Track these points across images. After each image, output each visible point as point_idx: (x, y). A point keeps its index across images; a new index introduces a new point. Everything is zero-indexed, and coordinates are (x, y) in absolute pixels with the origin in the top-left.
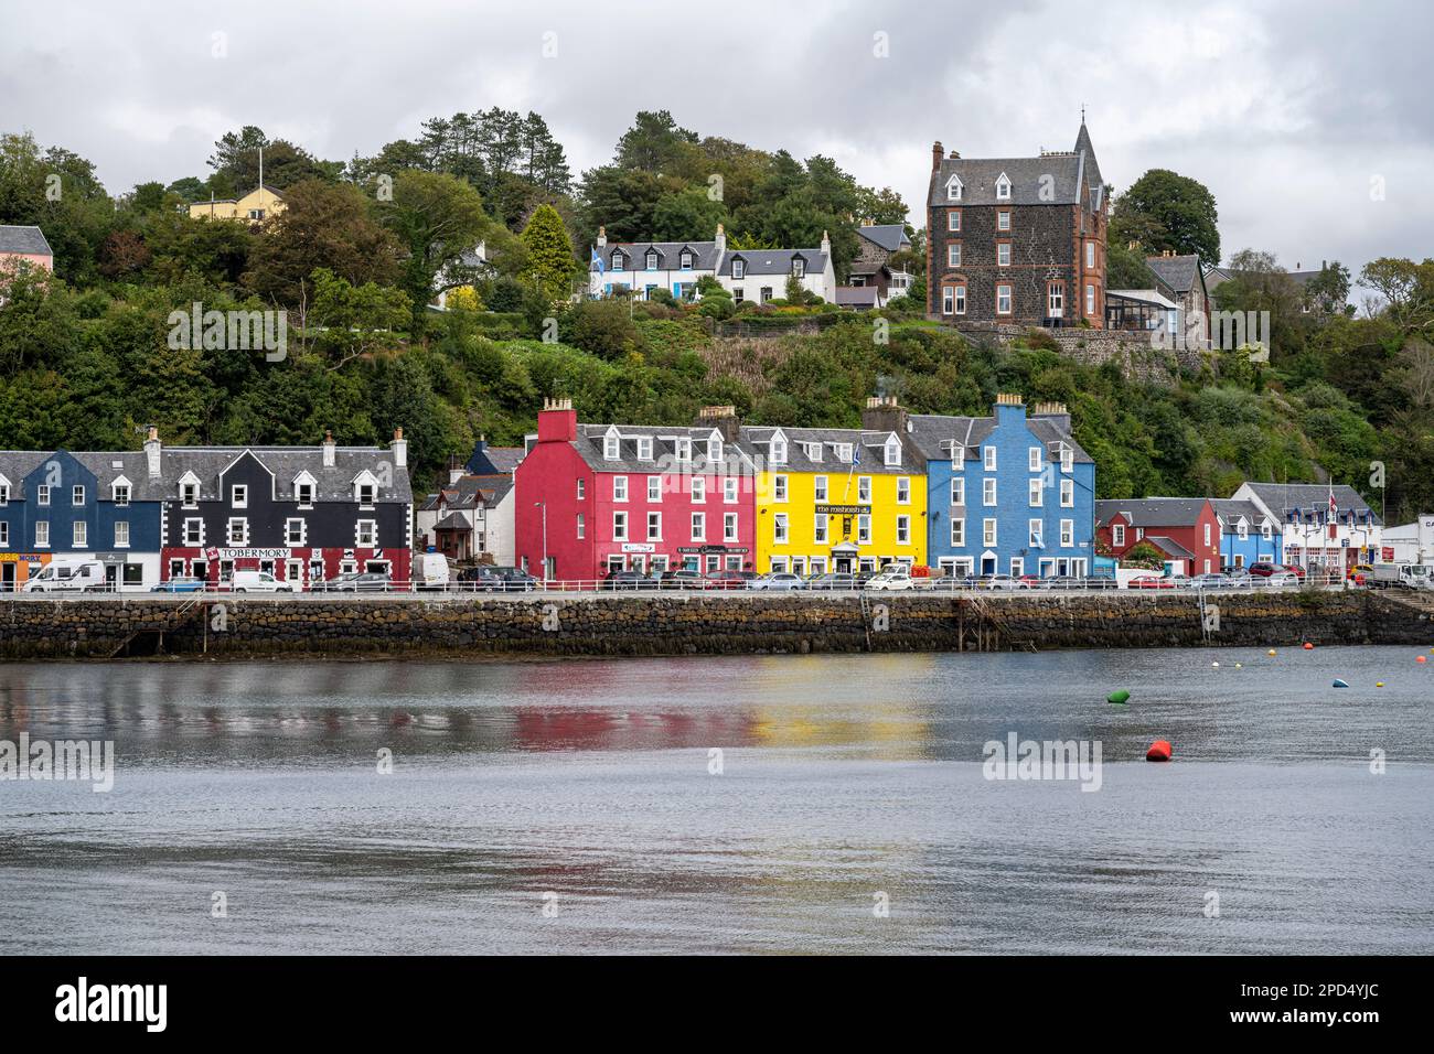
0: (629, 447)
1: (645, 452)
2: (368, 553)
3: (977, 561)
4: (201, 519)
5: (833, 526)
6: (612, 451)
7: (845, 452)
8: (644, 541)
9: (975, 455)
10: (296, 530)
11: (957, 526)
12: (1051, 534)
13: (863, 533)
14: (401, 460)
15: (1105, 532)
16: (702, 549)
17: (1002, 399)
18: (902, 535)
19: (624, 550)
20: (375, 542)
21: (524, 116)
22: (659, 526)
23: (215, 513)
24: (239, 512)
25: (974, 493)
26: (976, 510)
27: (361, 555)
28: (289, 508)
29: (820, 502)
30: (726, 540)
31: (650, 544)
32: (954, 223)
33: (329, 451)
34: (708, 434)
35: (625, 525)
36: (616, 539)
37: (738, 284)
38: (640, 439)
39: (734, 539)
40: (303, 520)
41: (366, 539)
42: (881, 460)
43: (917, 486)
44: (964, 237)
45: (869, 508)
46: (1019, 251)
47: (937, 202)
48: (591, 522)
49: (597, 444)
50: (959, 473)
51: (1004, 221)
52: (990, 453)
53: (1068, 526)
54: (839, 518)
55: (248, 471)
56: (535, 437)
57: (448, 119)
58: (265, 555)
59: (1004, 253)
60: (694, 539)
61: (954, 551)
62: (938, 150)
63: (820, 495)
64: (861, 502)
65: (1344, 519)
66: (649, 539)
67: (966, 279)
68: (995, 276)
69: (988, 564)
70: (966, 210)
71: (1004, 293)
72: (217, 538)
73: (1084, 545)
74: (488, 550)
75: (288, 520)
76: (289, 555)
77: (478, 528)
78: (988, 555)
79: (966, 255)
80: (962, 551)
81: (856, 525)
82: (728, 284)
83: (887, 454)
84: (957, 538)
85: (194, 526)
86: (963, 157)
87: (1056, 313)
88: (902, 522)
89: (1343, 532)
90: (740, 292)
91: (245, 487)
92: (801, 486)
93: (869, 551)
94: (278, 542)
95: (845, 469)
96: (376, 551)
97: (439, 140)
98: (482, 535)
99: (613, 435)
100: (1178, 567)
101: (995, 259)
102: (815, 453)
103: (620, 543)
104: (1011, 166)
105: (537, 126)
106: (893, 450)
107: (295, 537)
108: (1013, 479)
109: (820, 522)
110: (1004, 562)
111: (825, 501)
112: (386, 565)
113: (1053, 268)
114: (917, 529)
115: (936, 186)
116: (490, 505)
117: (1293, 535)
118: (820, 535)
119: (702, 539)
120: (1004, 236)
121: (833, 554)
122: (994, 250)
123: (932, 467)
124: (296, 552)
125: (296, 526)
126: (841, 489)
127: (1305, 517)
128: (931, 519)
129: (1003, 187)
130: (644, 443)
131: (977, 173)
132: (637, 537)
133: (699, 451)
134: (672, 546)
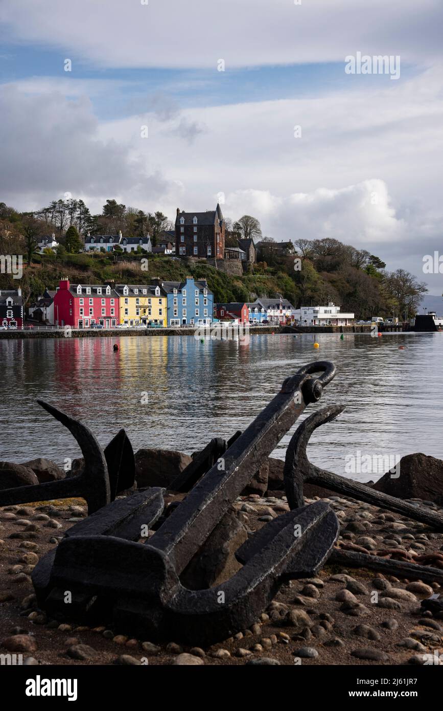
0: (84, 291)
1: (89, 292)
2: (10, 319)
3: (181, 320)
5: (140, 311)
6: (79, 292)
7: (145, 291)
8: (89, 316)
9: (180, 291)
11: (175, 311)
12: (201, 313)
13: (150, 313)
14: (20, 294)
15: (219, 312)
16: (105, 318)
17: (188, 277)
18: (160, 314)
19: (83, 318)
20: (12, 316)
21: (78, 200)
22: (93, 312)
25: (180, 302)
26: (181, 307)
27: (8, 320)
29: (137, 305)
30: (111, 315)
31: (90, 317)
32: (182, 230)
34: (106, 287)
35: (83, 311)
36: (80, 315)
37: (125, 247)
38: (87, 288)
39: (113, 315)
41: (10, 316)
42: (155, 294)
43: (164, 300)
44: (184, 234)
45: (151, 306)
46: (199, 237)
47: (178, 225)
48: (73, 311)
49: (75, 291)
50: (176, 297)
51: (195, 229)
52: (184, 291)
53: (206, 311)
54: (142, 309)
56: (59, 288)
57: (57, 201)
59: (195, 239)
60: (102, 315)
61: (174, 318)
62: (178, 210)
63: (137, 303)
64: (149, 305)
65: (284, 308)
66: (90, 315)
67: (185, 245)
68: (193, 244)
69: (184, 321)
70: (185, 226)
71: (195, 249)
73: (211, 316)
74: (47, 318)
77: (45, 312)
78: (184, 318)
79: (185, 239)
80: (177, 318)
81: (147, 311)
82: (122, 247)
83: (156, 292)
84: (175, 314)
86: (186, 212)
87: (209, 254)
88: (160, 310)
89: (284, 311)
90: (125, 249)
92: (132, 301)
93: (151, 318)
95: (144, 296)
96: (13, 319)
97: (54, 207)
98: (46, 314)
99: (79, 287)
101: (193, 240)
102: (136, 291)
103: (81, 316)
104: (198, 215)
105: (82, 204)
106: (157, 291)
108: (191, 298)
109: (137, 310)
110: (188, 320)
111: (139, 305)
112: (16, 322)
113: (208, 242)
114: (164, 311)
115: (178, 220)
116: (48, 306)
117: (270, 312)
118: (138, 313)
119: (105, 315)
120: (195, 233)
121: (141, 319)
122: (193, 237)
123: (168, 295)
126: (143, 301)
127: (274, 308)
128: (168, 309)
129: (195, 220)
130: (88, 289)
131: (189, 216)
132: (86, 314)
133: (104, 291)
134: (96, 317)
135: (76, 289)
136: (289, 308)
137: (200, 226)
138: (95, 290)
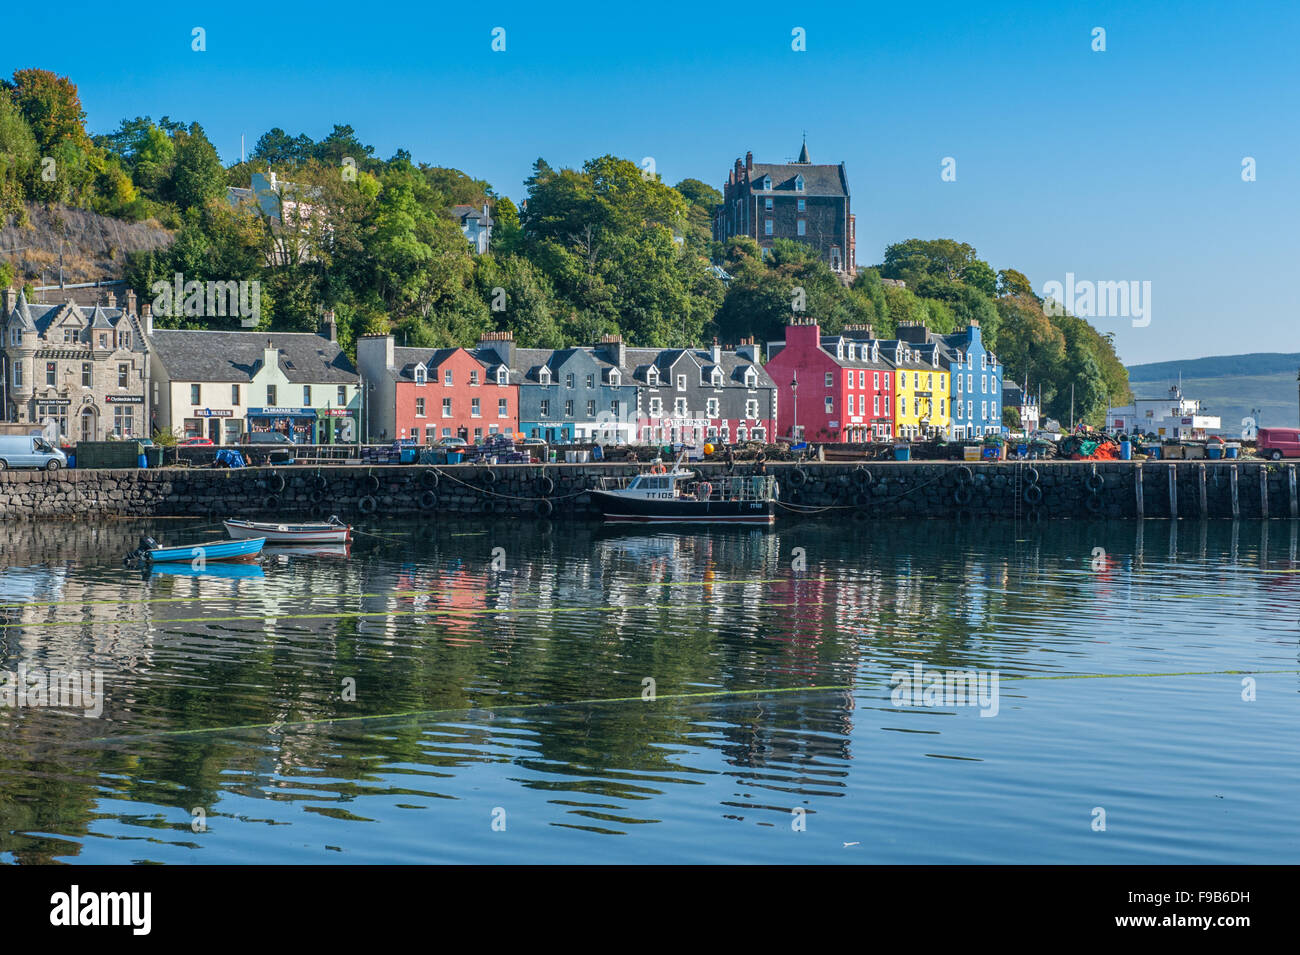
0: (846, 352)
1: (852, 356)
2: (752, 423)
3: (966, 429)
4: (660, 399)
5: (920, 404)
6: (840, 351)
8: (860, 414)
9: (965, 358)
10: (713, 407)
11: (960, 406)
13: (930, 411)
16: (878, 419)
18: (942, 411)
19: (852, 421)
20: (757, 415)
23: (668, 395)
24: (681, 394)
25: (965, 384)
26: (966, 396)
27: (750, 424)
28: (709, 391)
29: (917, 390)
31: (861, 417)
32: (769, 206)
35: (853, 404)
36: (849, 413)
38: (850, 347)
39: (888, 414)
40: (717, 399)
41: (751, 413)
42: (933, 365)
43: (946, 378)
44: (774, 215)
45: (932, 394)
46: (811, 225)
48: (838, 401)
50: (960, 370)
51: (801, 206)
52: (970, 358)
53: (994, 405)
54: (923, 400)
55: (686, 365)
58: (697, 424)
59: (801, 225)
60: (875, 414)
61: (958, 422)
63: (916, 386)
64: (930, 390)
69: (970, 428)
72: (669, 412)
73: (999, 419)
75: (709, 399)
76: (710, 423)
78: (970, 425)
79: (776, 227)
80: (961, 422)
83: (934, 362)
84: (960, 413)
85: (656, 403)
87: (834, 266)
88: (943, 401)
91: (685, 376)
92: (910, 379)
93: (931, 422)
94: (703, 415)
95: (921, 368)
96: (758, 421)
99: (840, 343)
101: (795, 230)
106: (935, 359)
107: (712, 412)
108: (977, 375)
109: (916, 402)
110: (974, 429)
111: (919, 389)
112: (762, 431)
113: (833, 237)
114: (947, 407)
118: (916, 411)
119: (877, 414)
121: (921, 424)
122: (795, 224)
123: (951, 367)
124: (714, 422)
125: (713, 403)
126: (923, 380)
128: (952, 399)
129: (804, 185)
130: (852, 352)
131: (785, 175)
132: (857, 414)
133: (870, 354)
134: (868, 418)
135: (835, 347)
137: (811, 200)
138: (858, 354)
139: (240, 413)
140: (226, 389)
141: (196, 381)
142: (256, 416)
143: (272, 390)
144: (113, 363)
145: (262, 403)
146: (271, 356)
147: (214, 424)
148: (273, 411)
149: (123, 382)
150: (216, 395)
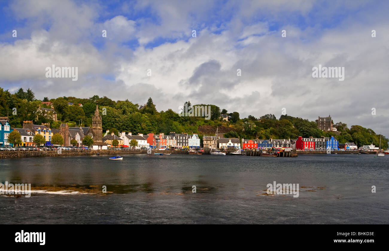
0: (306, 140)
1: (307, 140)
6: (304, 140)
7: (320, 140)
9: (330, 140)
10: (282, 146)
12: (335, 147)
13: (322, 146)
14: (290, 141)
17: (332, 136)
18: (324, 147)
19: (305, 148)
23: (276, 144)
25: (330, 143)
26: (330, 145)
28: (282, 144)
33: (284, 140)
39: (313, 147)
46: (326, 125)
48: (303, 145)
49: (303, 140)
53: (336, 146)
55: (279, 141)
58: (280, 148)
62: (319, 117)
65: (354, 145)
68: (324, 126)
70: (322, 122)
72: (276, 146)
79: (321, 125)
83: (323, 140)
87: (329, 129)
91: (279, 143)
94: (281, 147)
95: (320, 142)
99: (305, 139)
100: (344, 149)
104: (325, 118)
108: (332, 142)
110: (332, 149)
113: (329, 126)
115: (319, 120)
117: (350, 147)
118: (319, 146)
119: (311, 147)
121: (320, 148)
123: (327, 141)
127: (351, 145)
128: (327, 145)
129: (325, 120)
131: (322, 119)
132: (306, 146)
133: (310, 140)
134: (309, 147)
136: (355, 145)
137: (326, 122)
138: (308, 140)
139: (227, 146)
140: (225, 144)
141: (222, 143)
142: (228, 146)
143: (230, 144)
144: (214, 141)
145: (229, 145)
146: (230, 141)
147: (224, 147)
148: (230, 146)
149: (215, 143)
150: (224, 144)
